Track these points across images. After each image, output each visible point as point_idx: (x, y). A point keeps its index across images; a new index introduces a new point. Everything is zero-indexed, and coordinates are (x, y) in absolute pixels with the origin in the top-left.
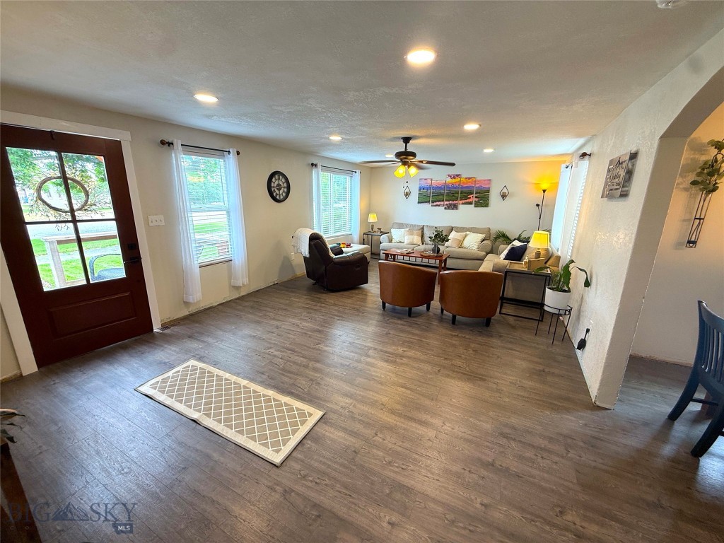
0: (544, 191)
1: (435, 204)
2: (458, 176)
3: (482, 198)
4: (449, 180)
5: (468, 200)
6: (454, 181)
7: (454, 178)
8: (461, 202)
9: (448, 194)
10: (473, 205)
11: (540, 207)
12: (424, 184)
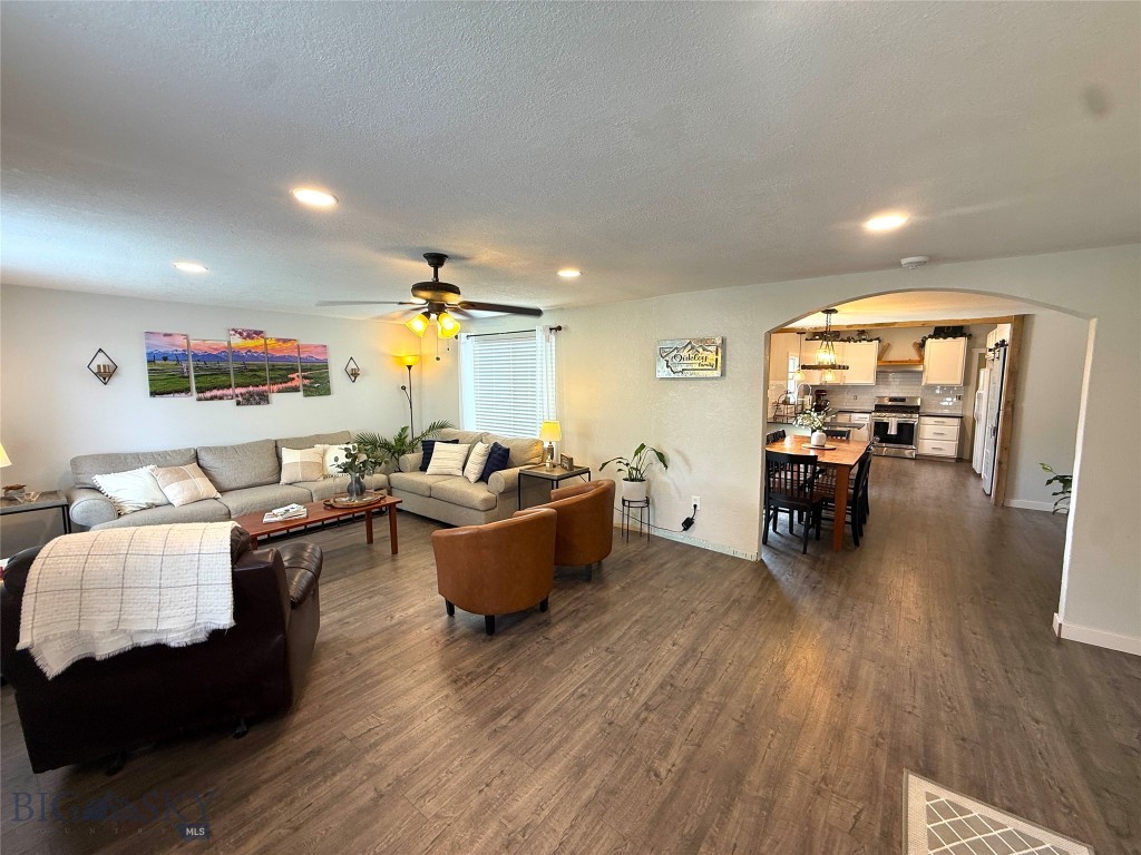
0: (410, 367)
1: (208, 394)
2: (259, 333)
3: (315, 380)
4: (237, 341)
5: (289, 384)
6: (250, 343)
7: (249, 336)
8: (275, 387)
9: (240, 372)
10: (301, 393)
11: (408, 390)
12: (163, 346)
